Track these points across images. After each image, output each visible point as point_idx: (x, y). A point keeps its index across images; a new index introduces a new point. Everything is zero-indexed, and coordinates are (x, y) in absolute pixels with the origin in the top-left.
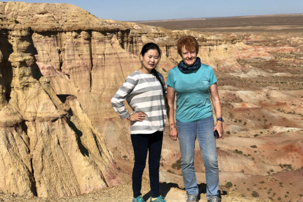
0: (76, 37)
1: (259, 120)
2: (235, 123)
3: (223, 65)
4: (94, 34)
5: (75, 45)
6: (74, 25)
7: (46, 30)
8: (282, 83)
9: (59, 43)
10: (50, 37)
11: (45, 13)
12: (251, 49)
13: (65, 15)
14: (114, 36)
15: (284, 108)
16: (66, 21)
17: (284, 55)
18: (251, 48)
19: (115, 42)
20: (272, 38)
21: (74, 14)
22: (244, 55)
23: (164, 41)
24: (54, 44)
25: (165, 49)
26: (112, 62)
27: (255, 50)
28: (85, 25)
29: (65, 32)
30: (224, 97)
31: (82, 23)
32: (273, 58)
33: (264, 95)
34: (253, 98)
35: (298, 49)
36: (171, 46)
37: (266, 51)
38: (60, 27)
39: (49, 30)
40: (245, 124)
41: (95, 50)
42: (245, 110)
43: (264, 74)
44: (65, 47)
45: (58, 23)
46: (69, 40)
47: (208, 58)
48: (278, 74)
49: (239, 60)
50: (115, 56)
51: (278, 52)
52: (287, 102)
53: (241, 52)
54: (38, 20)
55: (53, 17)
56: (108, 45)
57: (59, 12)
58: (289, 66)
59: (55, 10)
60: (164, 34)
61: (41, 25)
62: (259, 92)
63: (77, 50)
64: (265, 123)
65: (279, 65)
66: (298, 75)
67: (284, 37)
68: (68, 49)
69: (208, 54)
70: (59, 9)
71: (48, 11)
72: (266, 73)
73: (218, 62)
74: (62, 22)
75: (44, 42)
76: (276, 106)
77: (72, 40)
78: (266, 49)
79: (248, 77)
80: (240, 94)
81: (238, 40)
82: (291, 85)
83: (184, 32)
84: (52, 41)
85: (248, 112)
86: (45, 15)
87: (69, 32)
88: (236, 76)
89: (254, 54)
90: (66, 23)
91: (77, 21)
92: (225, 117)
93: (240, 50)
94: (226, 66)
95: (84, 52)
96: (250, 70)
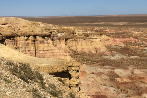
0: (26, 40)
1: (134, 90)
2: (122, 92)
3: (100, 51)
4: (38, 38)
5: (26, 45)
6: (25, 32)
7: (8, 35)
8: (137, 63)
9: (16, 43)
10: (10, 39)
11: (6, 24)
13: (18, 25)
14: (49, 39)
15: (144, 81)
16: (19, 29)
17: (131, 44)
18: (111, 39)
19: (50, 43)
20: (120, 31)
21: (24, 25)
22: (108, 43)
24: (13, 44)
26: (48, 55)
27: (114, 41)
28: (32, 32)
29: (19, 36)
30: (108, 74)
31: (30, 31)
32: (125, 46)
33: (130, 72)
34: (124, 74)
35: (139, 40)
36: (68, 39)
37: (120, 41)
38: (16, 33)
39: (10, 35)
40: (127, 92)
41: (38, 48)
43: (124, 57)
44: (20, 46)
45: (14, 30)
46: (23, 42)
47: (90, 47)
48: (132, 57)
49: (107, 47)
50: (51, 51)
51: (128, 42)
52: (144, 76)
53: (106, 41)
54: (2, 29)
55: (11, 27)
56: (46, 45)
57: (14, 23)
58: (136, 51)
59: (11, 22)
60: (60, 30)
61: (5, 32)
62: (127, 70)
63: (27, 48)
64: (138, 91)
65: (130, 51)
66: (144, 58)
67: (127, 31)
68: (22, 47)
69: (90, 44)
70: (14, 21)
71: (8, 23)
72: (125, 56)
73: (96, 49)
74: (17, 30)
75: (7, 43)
76: (139, 79)
77: (24, 42)
78: (120, 40)
79: (115, 59)
80: (117, 72)
81: (103, 34)
82: (142, 65)
83: (71, 29)
84: (12, 42)
85: (127, 84)
86: (6, 25)
87: (22, 37)
88: (108, 58)
89: (114, 43)
90: (19, 31)
91: (26, 29)
92: (115, 88)
93: (105, 40)
94: (101, 52)
95: (31, 49)
96: (116, 55)
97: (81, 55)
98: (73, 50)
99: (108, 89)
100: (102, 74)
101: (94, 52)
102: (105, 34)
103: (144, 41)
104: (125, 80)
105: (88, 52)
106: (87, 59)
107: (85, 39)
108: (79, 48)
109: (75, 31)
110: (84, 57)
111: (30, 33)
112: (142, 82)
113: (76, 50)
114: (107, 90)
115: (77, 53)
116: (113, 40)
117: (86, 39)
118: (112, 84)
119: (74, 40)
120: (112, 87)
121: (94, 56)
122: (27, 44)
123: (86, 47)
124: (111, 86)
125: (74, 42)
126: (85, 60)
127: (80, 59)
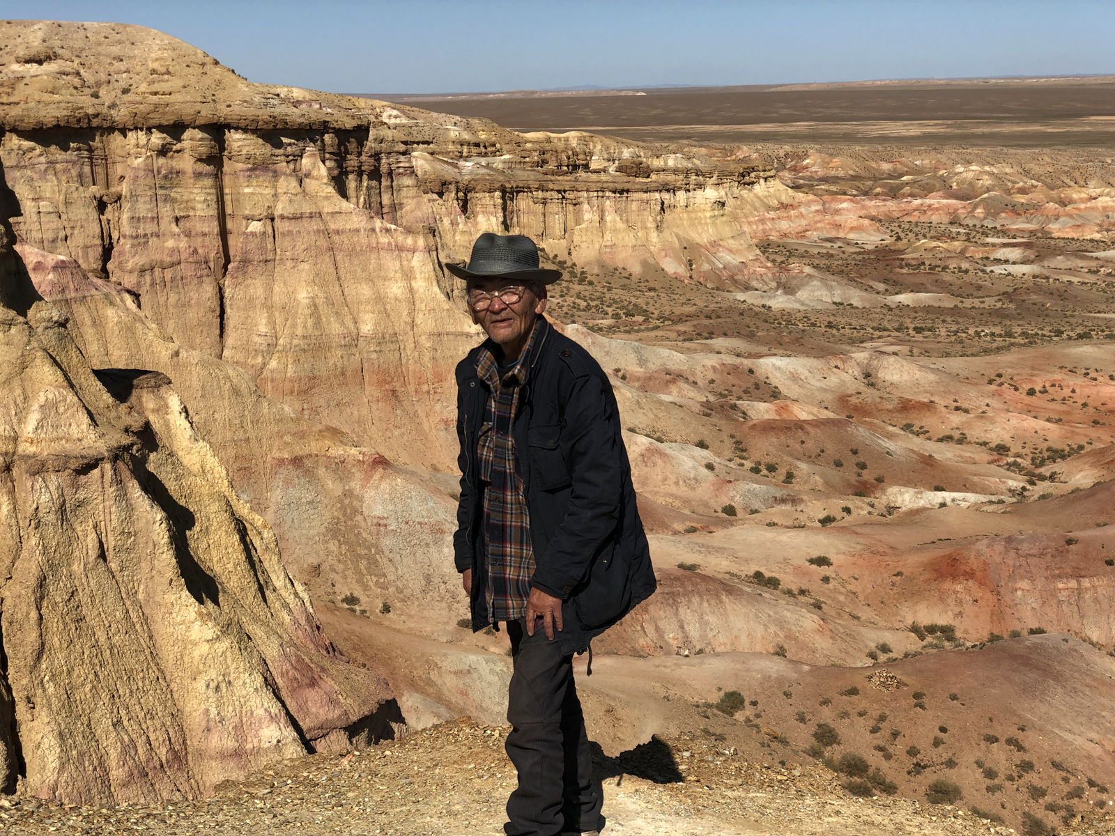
0: (163, 151)
1: (838, 464)
2: (754, 476)
3: (709, 262)
4: (235, 139)
5: (160, 182)
6: (156, 105)
7: (49, 121)
8: (918, 330)
9: (100, 170)
10: (65, 148)
11: (48, 58)
12: (809, 205)
13: (122, 66)
14: (311, 148)
15: (928, 421)
16: (126, 91)
17: (928, 230)
18: (809, 203)
19: (315, 173)
20: (886, 166)
21: (156, 65)
22: (784, 225)
23: (496, 170)
24: (80, 175)
25: (500, 201)
26: (300, 247)
27: (824, 211)
28: (198, 107)
29: (124, 132)
30: (712, 381)
31: (188, 98)
32: (889, 240)
33: (857, 371)
34: (816, 383)
35: (976, 206)
36: (518, 190)
37: (862, 213)
38: (104, 110)
39: (63, 123)
40: (790, 477)
41: (237, 201)
42: (789, 429)
43: (856, 297)
44: (124, 188)
45: (96, 96)
46: (139, 162)
47: (654, 237)
48: (905, 298)
49: (765, 246)
50: (315, 225)
51: (907, 219)
52: (936, 399)
53: (772, 214)
54: (21, 86)
55: (78, 74)
56: (287, 185)
57: (99, 54)
58: (945, 268)
59: (84, 49)
60: (494, 145)
61: (32, 104)
62: (839, 364)
63: (167, 199)
64: (859, 475)
65: (908, 265)
66: (976, 301)
67: (926, 162)
68: (134, 197)
69: (655, 220)
70: (100, 44)
71: (60, 51)
72: (864, 294)
73: (690, 254)
74: (113, 94)
75: (43, 167)
76: (897, 414)
77: (149, 161)
78: (863, 207)
79: (797, 306)
80: (770, 369)
81: (762, 174)
82: (953, 338)
83: (567, 139)
84: (74, 163)
85: (800, 433)
86: (45, 65)
87: (140, 133)
88: (756, 302)
89: (819, 225)
90: (126, 98)
91: (167, 91)
92: (719, 455)
93: (769, 208)
94: (721, 266)
95: (194, 209)
96: (807, 283)
97: (591, 283)
98: (551, 256)
99: (662, 455)
100: (673, 381)
101: (672, 267)
102: (772, 173)
103: (1003, 215)
104: (802, 413)
105: (636, 269)
106: (622, 308)
107: (622, 192)
108: (584, 246)
109: (591, 154)
110: (608, 295)
111: (187, 112)
112: (915, 429)
113: (570, 254)
114: (657, 459)
115: (573, 274)
116: (819, 207)
117: (628, 191)
118: (701, 429)
119: (555, 195)
120: (702, 445)
121: (670, 290)
122: (166, 177)
123: (629, 239)
124: (697, 440)
125: (553, 207)
126: (610, 310)
127: (583, 304)
